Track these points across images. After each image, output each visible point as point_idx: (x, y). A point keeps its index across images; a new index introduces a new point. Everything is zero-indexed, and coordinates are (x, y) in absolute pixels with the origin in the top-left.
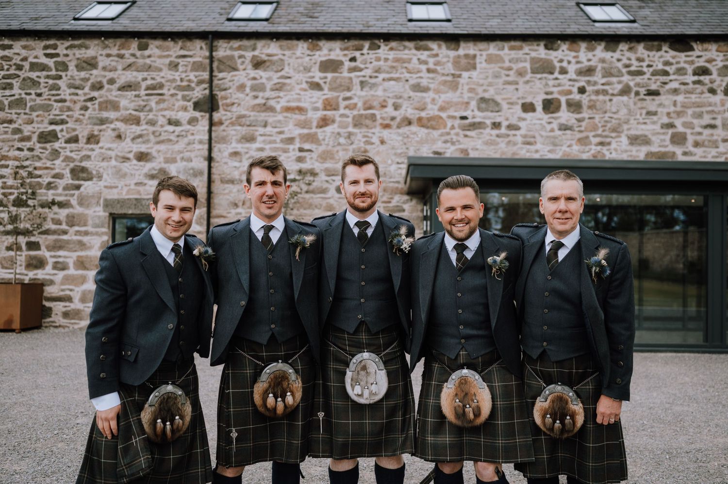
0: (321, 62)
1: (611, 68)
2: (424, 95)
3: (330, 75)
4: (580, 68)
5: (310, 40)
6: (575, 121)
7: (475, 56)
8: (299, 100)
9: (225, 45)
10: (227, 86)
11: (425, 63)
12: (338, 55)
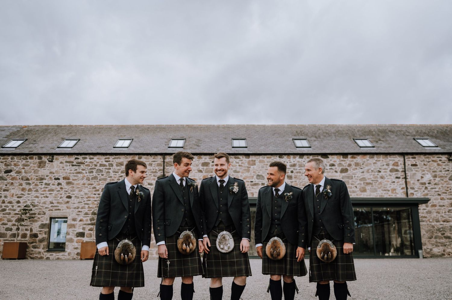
0: (202, 163)
1: (302, 164)
2: (238, 174)
3: (205, 168)
4: (291, 164)
5: (198, 156)
6: (290, 183)
7: (255, 161)
8: (195, 176)
9: (169, 157)
10: (169, 171)
11: (238, 163)
12: (208, 161)
